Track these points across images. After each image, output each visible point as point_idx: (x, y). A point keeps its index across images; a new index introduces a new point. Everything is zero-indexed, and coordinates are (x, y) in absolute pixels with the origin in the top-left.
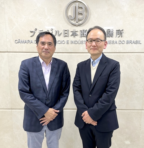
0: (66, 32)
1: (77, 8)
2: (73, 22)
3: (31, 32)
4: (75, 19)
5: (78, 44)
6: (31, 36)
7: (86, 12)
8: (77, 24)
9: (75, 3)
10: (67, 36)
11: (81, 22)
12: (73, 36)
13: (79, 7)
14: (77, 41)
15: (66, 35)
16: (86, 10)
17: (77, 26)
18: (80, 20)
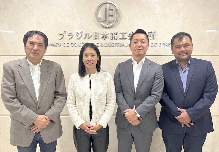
0: (96, 35)
1: (108, 9)
2: (103, 24)
3: (60, 35)
4: (106, 21)
5: (108, 47)
6: (60, 38)
7: (117, 14)
8: (107, 26)
9: (105, 5)
10: (97, 39)
11: (111, 24)
12: (103, 39)
13: (109, 8)
14: (108, 43)
15: (96, 37)
16: (117, 11)
17: (107, 28)
18: (110, 22)
